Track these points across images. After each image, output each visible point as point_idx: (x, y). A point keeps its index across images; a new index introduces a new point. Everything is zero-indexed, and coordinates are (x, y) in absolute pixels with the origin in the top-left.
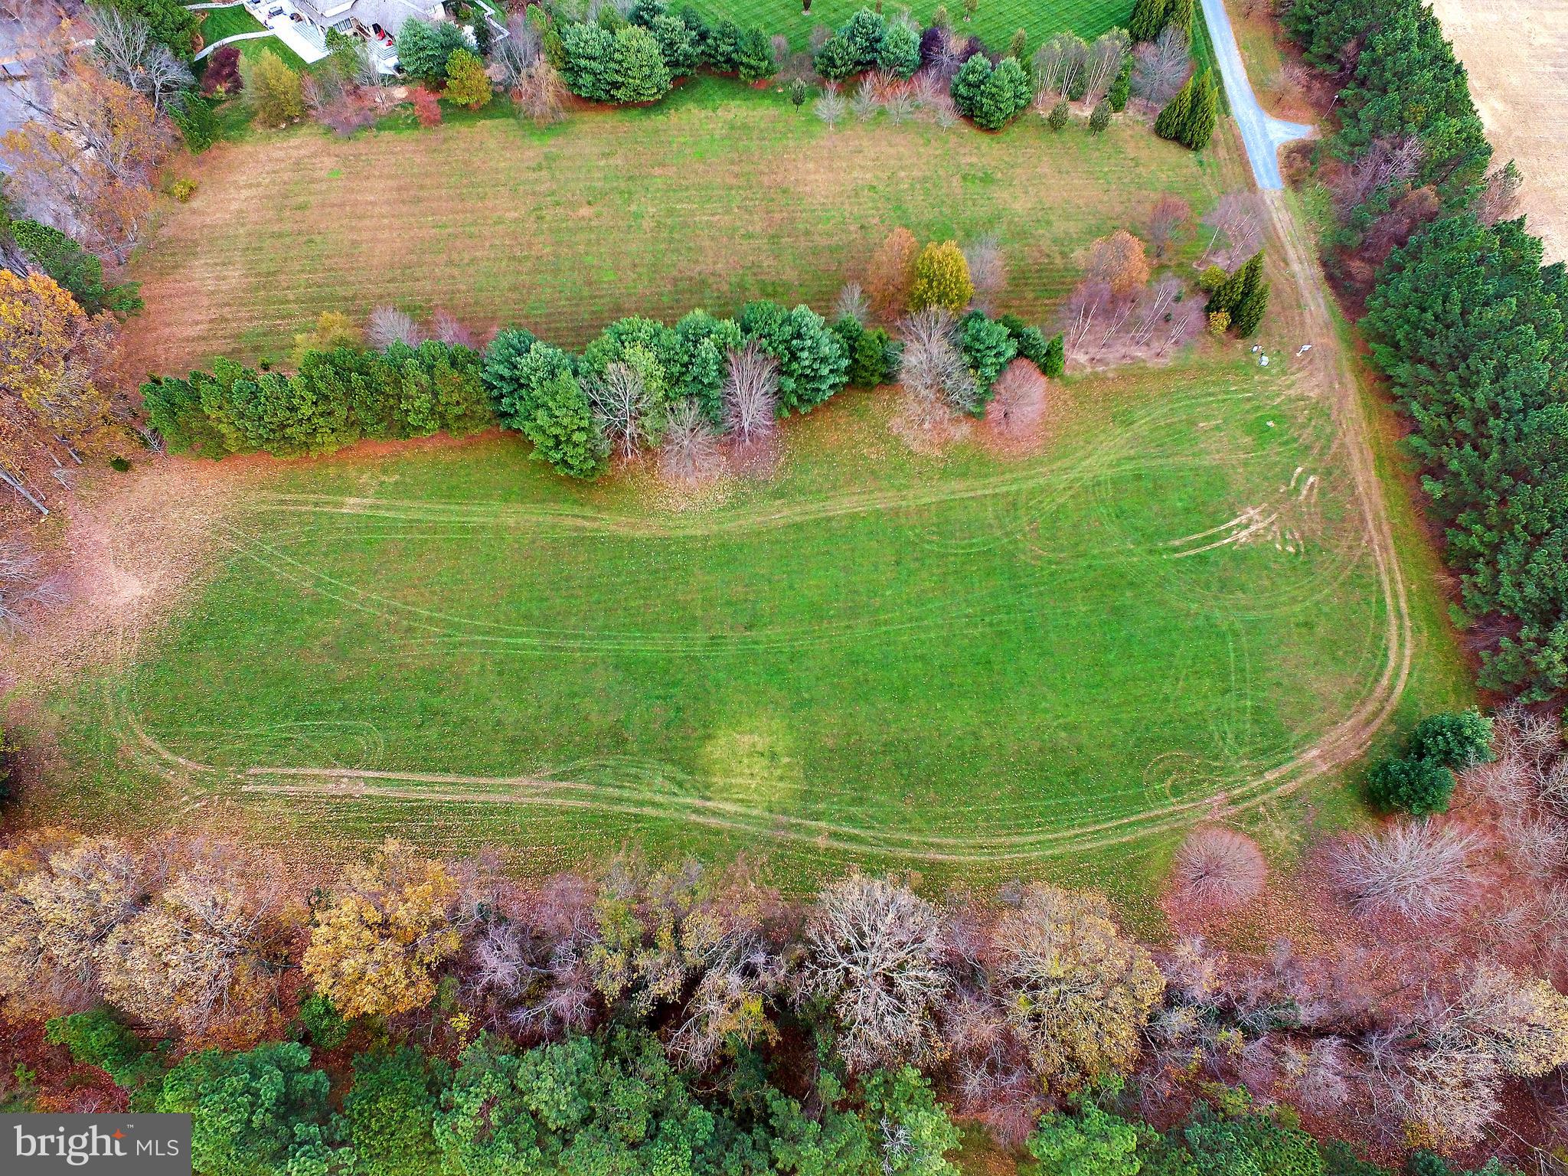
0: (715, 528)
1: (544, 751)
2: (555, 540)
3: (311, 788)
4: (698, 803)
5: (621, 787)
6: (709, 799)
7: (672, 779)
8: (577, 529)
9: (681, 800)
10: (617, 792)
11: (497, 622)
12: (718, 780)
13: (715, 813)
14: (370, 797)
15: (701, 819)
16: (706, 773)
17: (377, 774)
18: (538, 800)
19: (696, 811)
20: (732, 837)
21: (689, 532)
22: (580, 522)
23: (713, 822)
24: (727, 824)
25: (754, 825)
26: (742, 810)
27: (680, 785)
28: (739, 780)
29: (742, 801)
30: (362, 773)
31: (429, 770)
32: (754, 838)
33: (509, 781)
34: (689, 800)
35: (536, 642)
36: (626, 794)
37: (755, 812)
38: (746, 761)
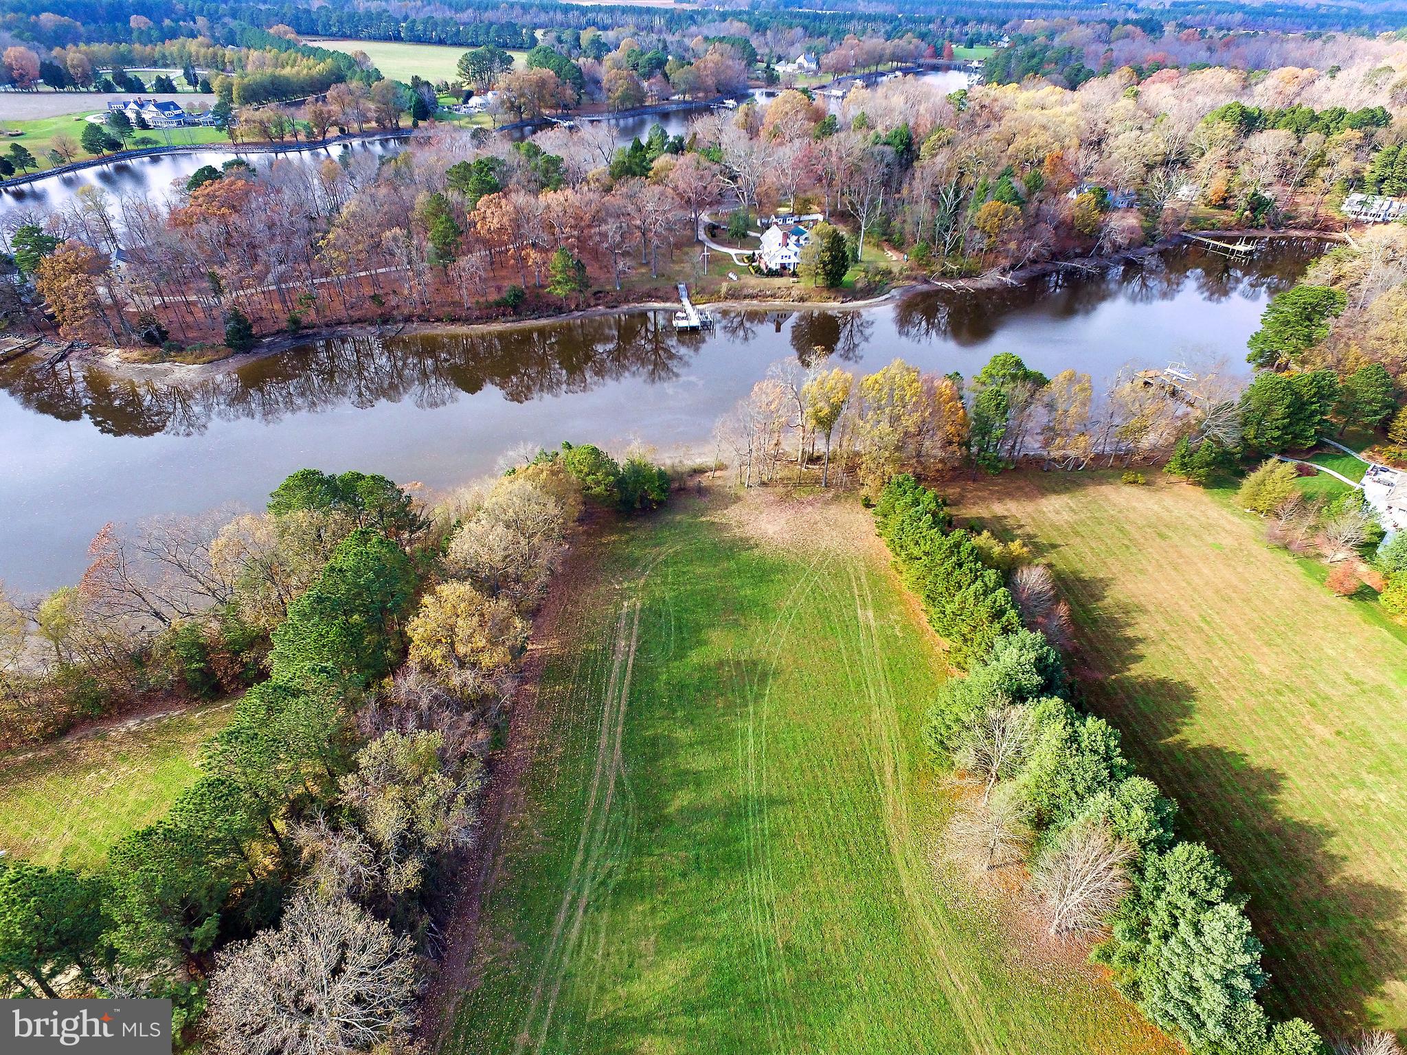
0: (917, 902)
1: (645, 768)
2: (863, 751)
3: (622, 634)
4: (583, 902)
5: (605, 831)
6: (585, 912)
7: (609, 875)
8: (881, 769)
9: (588, 884)
10: (600, 827)
11: (768, 718)
12: (604, 919)
13: (570, 919)
14: (612, 664)
15: (565, 905)
16: (613, 907)
17: (630, 665)
18: (599, 768)
19: (574, 901)
20: (542, 937)
21: (904, 873)
22: (889, 770)
23: (561, 917)
24: (557, 930)
25: (553, 958)
26: (569, 947)
27: (603, 883)
28: (602, 941)
29: (580, 945)
30: (631, 658)
31: (631, 694)
32: (537, 960)
33: (618, 746)
34: (586, 892)
35: (751, 749)
36: (598, 836)
37: (566, 959)
38: (624, 948)
